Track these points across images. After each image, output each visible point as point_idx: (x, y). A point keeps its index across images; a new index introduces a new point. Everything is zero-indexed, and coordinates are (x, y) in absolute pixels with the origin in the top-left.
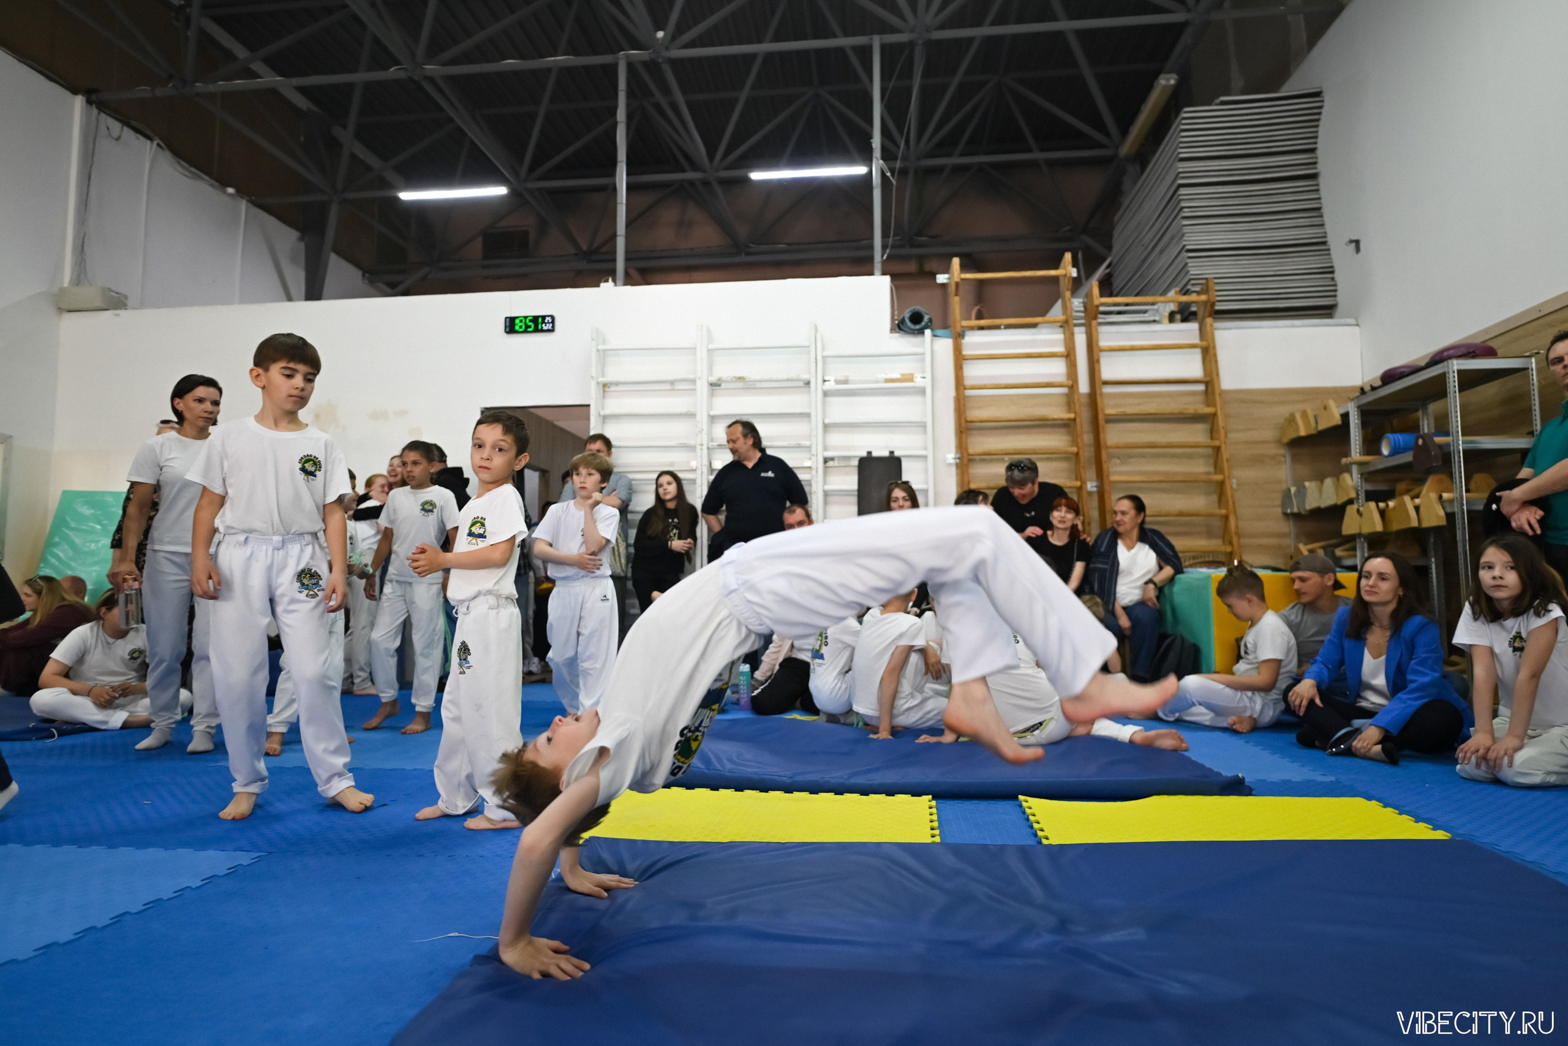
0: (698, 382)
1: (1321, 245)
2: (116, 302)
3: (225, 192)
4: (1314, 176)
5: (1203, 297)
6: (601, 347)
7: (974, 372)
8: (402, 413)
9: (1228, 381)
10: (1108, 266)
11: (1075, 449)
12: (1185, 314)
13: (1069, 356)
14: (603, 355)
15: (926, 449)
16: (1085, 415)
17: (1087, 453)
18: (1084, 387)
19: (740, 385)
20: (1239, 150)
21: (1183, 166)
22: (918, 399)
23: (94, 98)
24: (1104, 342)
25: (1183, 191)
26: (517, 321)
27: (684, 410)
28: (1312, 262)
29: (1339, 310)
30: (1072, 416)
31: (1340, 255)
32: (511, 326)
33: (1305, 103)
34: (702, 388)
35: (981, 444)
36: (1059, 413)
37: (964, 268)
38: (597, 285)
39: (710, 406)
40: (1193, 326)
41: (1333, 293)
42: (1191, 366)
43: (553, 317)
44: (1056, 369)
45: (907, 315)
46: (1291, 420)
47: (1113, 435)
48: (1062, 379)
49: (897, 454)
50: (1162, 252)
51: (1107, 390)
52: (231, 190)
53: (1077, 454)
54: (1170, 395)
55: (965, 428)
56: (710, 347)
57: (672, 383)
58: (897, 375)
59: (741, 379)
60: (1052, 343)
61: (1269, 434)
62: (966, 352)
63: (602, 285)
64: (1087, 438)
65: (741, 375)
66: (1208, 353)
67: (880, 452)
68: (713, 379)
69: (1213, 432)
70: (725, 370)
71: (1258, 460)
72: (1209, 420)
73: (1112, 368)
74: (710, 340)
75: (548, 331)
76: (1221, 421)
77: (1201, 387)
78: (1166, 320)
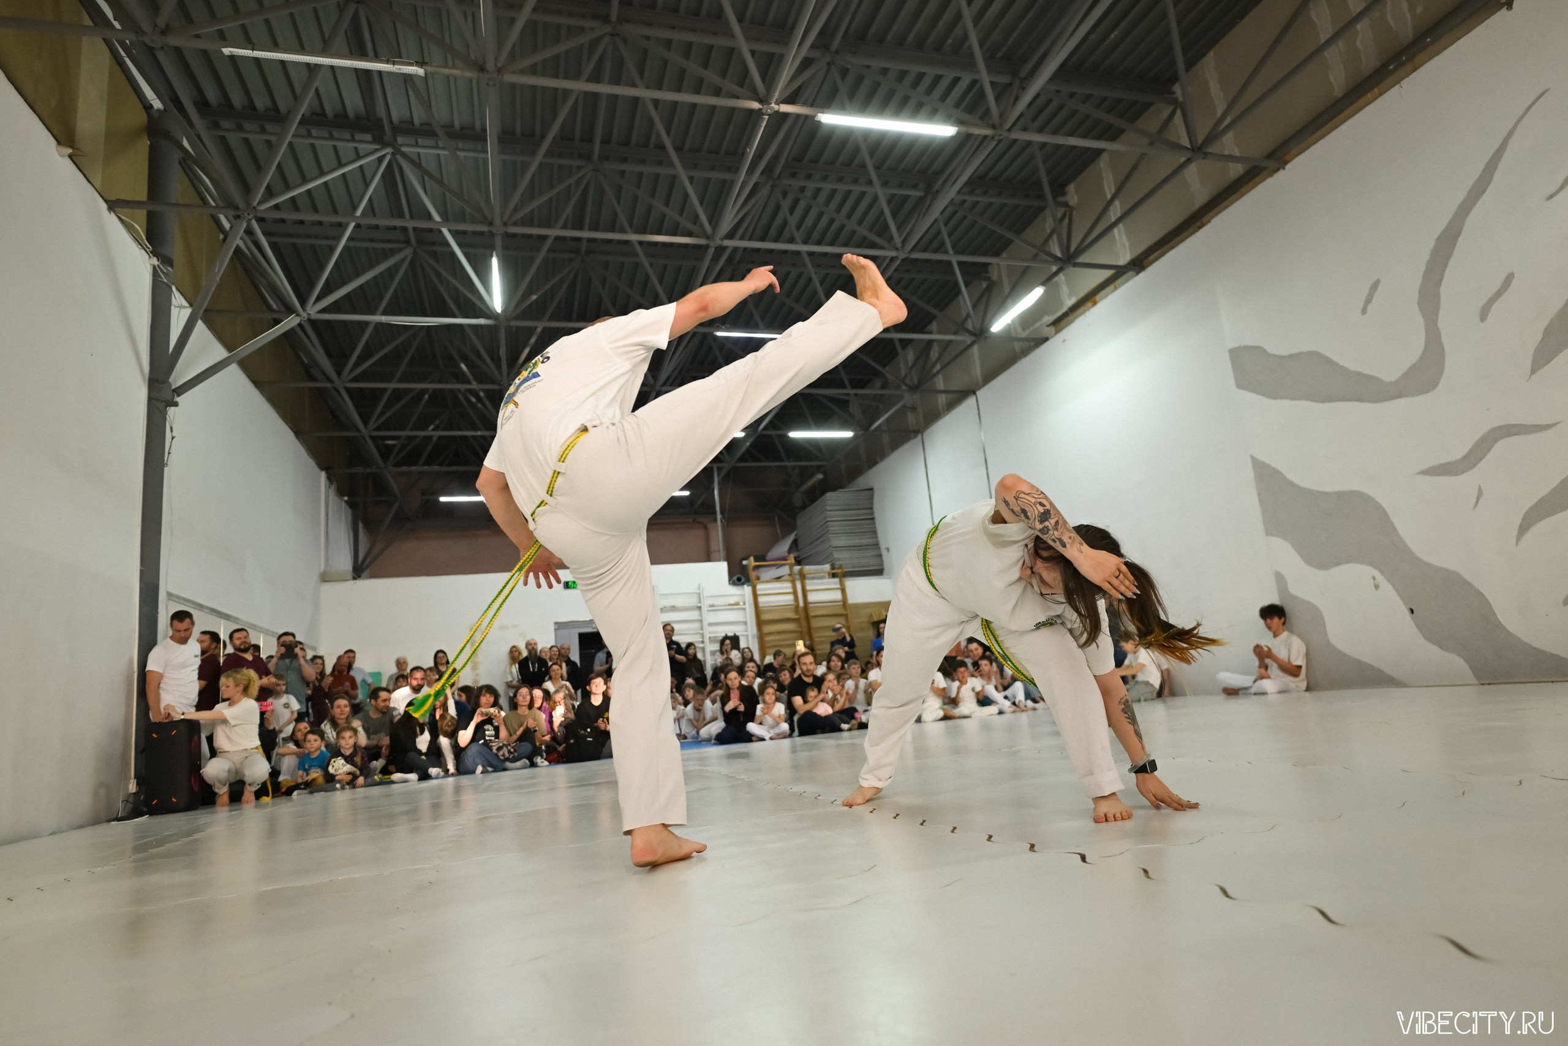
1: (876, 545)
3: (342, 499)
4: (873, 519)
5: (840, 571)
7: (761, 600)
8: (515, 626)
9: (852, 600)
10: (796, 535)
11: (800, 629)
12: (834, 576)
13: (795, 593)
15: (746, 631)
16: (802, 614)
17: (805, 629)
18: (801, 604)
19: (672, 609)
20: (847, 507)
21: (828, 513)
22: (742, 611)
23: (328, 470)
24: (808, 588)
25: (830, 523)
26: (570, 583)
28: (875, 553)
29: (885, 572)
30: (797, 617)
31: (884, 552)
33: (868, 493)
35: (767, 629)
36: (792, 615)
37: (756, 560)
40: (837, 580)
41: (882, 564)
42: (837, 596)
44: (791, 597)
45: (735, 578)
46: (871, 616)
47: (815, 623)
48: (792, 603)
49: (737, 634)
50: (822, 542)
51: (811, 605)
52: (345, 498)
53: (801, 632)
54: (832, 606)
55: (760, 623)
58: (732, 602)
59: (673, 606)
60: (786, 588)
61: (865, 619)
62: (759, 592)
64: (804, 624)
65: (673, 604)
66: (843, 591)
67: (730, 634)
68: (662, 607)
69: (847, 620)
71: (862, 629)
72: (846, 616)
73: (812, 597)
76: (849, 617)
77: (841, 603)
78: (827, 576)
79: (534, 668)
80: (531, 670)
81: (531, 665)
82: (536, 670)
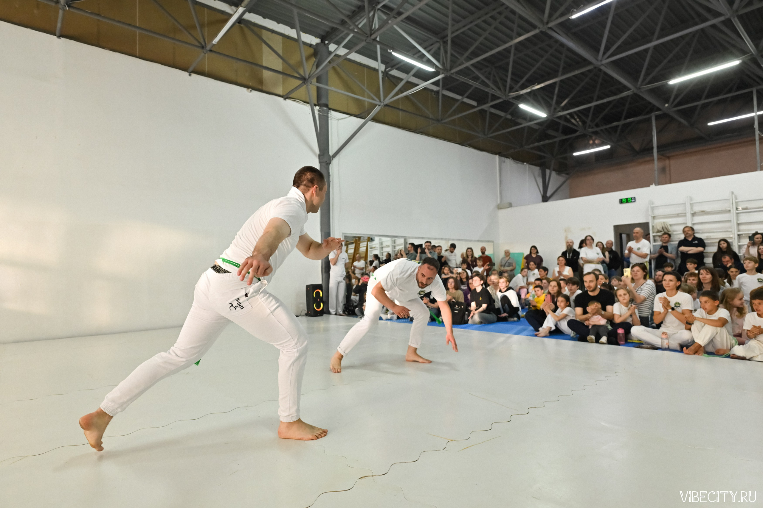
0: (687, 214)
2: (510, 205)
3: (524, 164)
6: (652, 206)
8: (589, 229)
14: (653, 208)
19: (704, 213)
23: (500, 154)
27: (683, 222)
32: (621, 201)
34: (689, 215)
38: (649, 186)
39: (692, 220)
43: (635, 198)
52: (525, 163)
56: (691, 202)
57: (678, 214)
59: (703, 211)
63: (651, 186)
65: (704, 209)
68: (693, 212)
70: (697, 209)
74: (691, 199)
75: (634, 202)
79: (569, 256)
80: (568, 257)
81: (568, 255)
82: (570, 258)
